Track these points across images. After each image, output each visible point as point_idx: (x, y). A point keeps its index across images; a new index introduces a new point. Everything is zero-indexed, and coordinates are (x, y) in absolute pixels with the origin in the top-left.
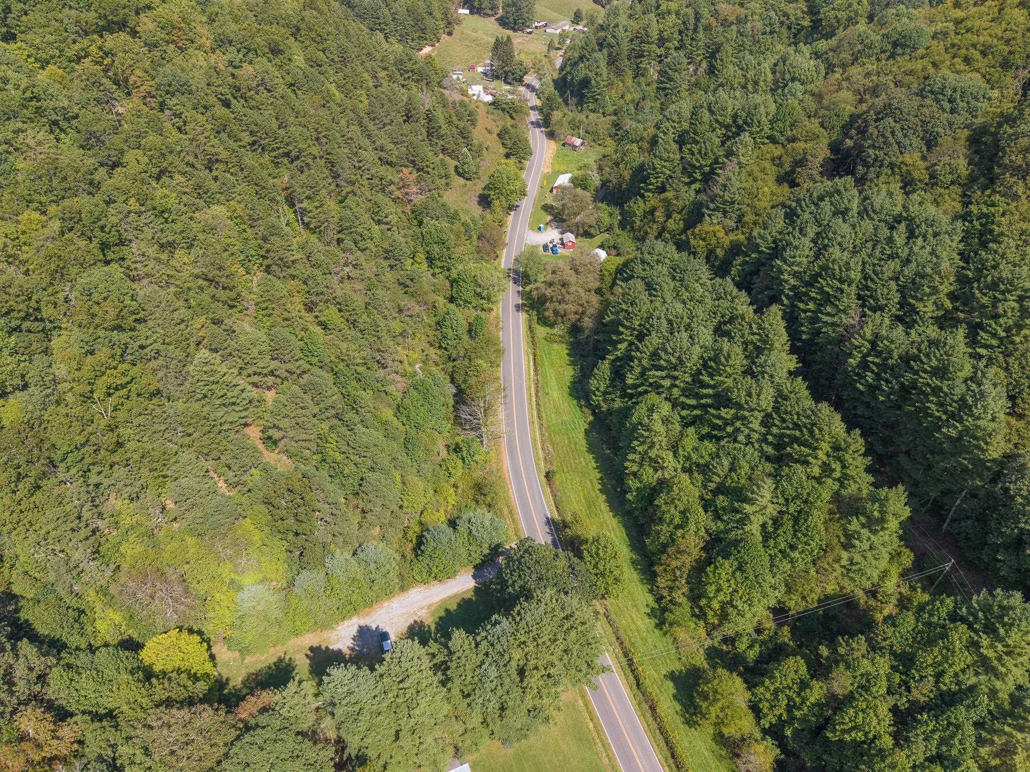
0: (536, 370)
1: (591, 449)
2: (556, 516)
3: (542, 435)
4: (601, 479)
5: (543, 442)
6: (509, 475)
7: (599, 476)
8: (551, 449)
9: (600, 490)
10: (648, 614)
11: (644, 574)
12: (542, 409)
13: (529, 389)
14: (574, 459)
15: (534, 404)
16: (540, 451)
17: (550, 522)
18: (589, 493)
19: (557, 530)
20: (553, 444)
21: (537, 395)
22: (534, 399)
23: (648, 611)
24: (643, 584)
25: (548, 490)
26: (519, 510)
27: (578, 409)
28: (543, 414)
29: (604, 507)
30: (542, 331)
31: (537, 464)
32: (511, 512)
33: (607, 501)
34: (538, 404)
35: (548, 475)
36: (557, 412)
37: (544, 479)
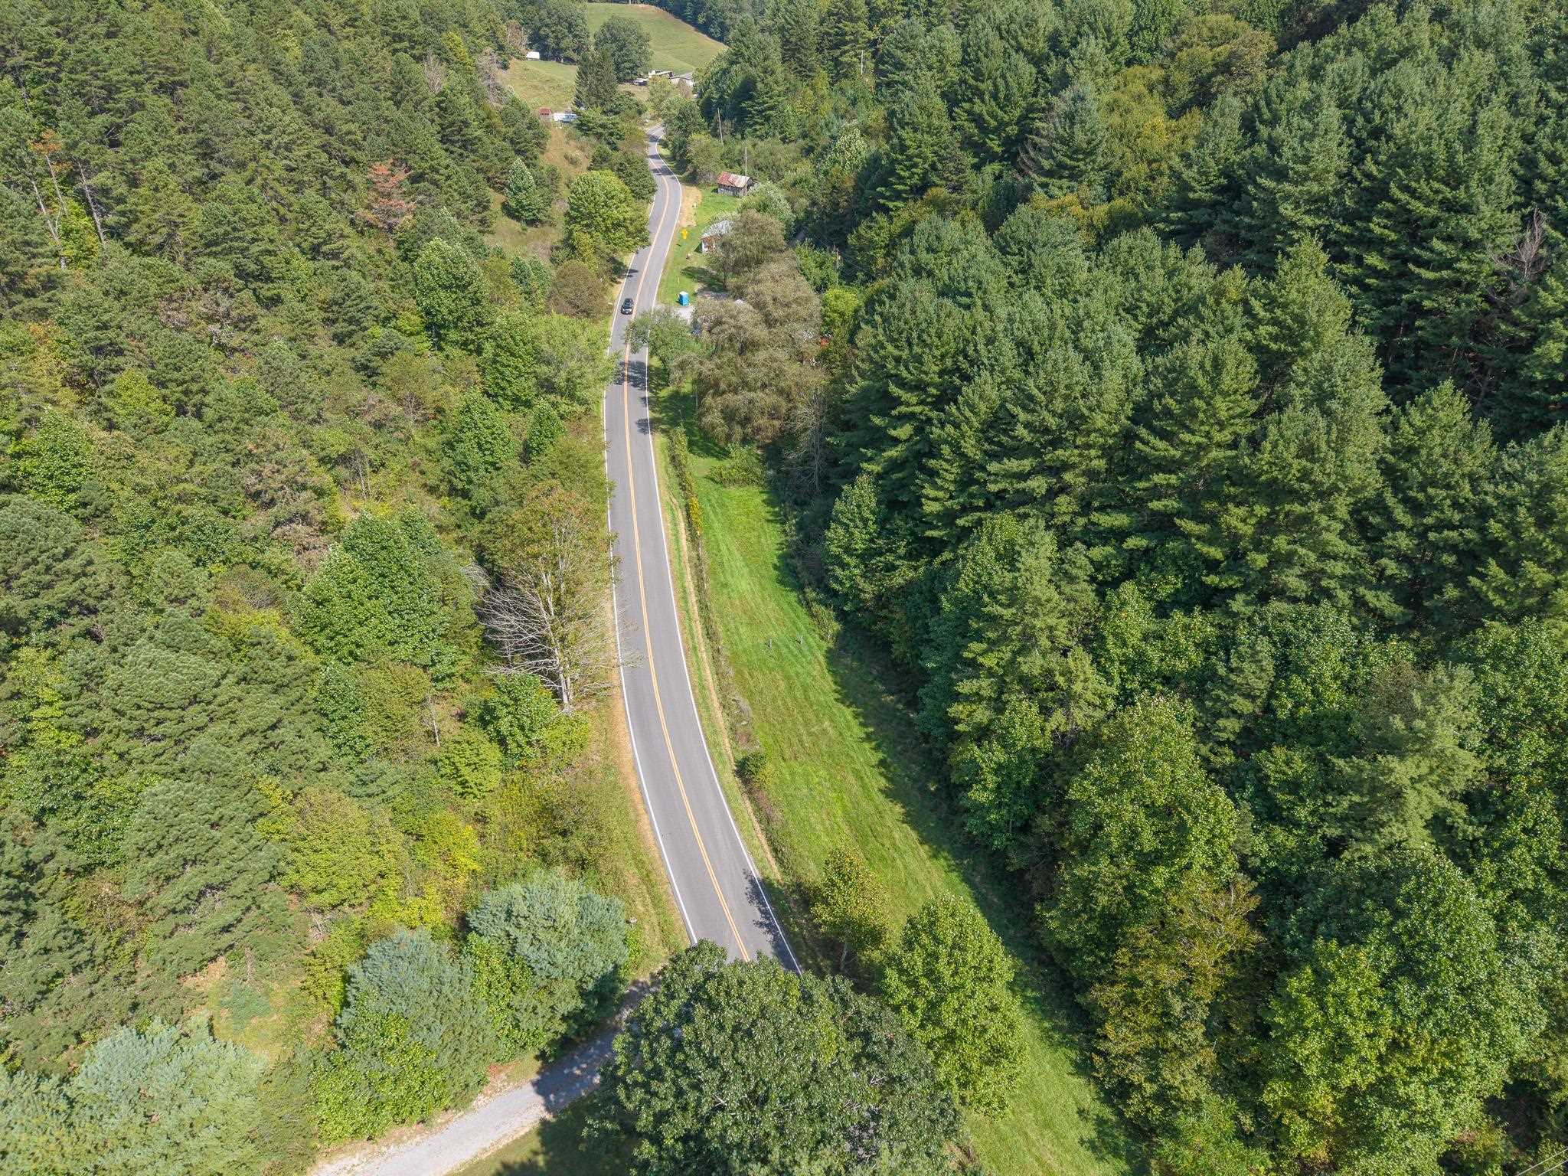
0: (693, 539)
1: (848, 694)
2: (775, 873)
3: (719, 674)
4: (882, 763)
5: (723, 690)
6: (638, 779)
7: (875, 757)
8: (745, 704)
9: (887, 793)
10: (1093, 1147)
11: (1048, 1015)
12: (715, 617)
13: (679, 577)
14: (807, 723)
15: (695, 609)
16: (719, 714)
17: (762, 891)
18: (856, 804)
19: (782, 914)
20: (750, 696)
21: (699, 589)
22: (693, 599)
23: (1089, 1132)
24: (1054, 1046)
25: (749, 807)
26: (669, 869)
27: (802, 611)
28: (720, 629)
29: (905, 837)
30: (699, 465)
31: (713, 745)
32: (647, 879)
33: (912, 819)
34: (704, 607)
35: (745, 771)
36: (753, 622)
37: (735, 782)
